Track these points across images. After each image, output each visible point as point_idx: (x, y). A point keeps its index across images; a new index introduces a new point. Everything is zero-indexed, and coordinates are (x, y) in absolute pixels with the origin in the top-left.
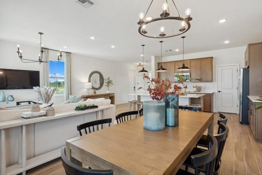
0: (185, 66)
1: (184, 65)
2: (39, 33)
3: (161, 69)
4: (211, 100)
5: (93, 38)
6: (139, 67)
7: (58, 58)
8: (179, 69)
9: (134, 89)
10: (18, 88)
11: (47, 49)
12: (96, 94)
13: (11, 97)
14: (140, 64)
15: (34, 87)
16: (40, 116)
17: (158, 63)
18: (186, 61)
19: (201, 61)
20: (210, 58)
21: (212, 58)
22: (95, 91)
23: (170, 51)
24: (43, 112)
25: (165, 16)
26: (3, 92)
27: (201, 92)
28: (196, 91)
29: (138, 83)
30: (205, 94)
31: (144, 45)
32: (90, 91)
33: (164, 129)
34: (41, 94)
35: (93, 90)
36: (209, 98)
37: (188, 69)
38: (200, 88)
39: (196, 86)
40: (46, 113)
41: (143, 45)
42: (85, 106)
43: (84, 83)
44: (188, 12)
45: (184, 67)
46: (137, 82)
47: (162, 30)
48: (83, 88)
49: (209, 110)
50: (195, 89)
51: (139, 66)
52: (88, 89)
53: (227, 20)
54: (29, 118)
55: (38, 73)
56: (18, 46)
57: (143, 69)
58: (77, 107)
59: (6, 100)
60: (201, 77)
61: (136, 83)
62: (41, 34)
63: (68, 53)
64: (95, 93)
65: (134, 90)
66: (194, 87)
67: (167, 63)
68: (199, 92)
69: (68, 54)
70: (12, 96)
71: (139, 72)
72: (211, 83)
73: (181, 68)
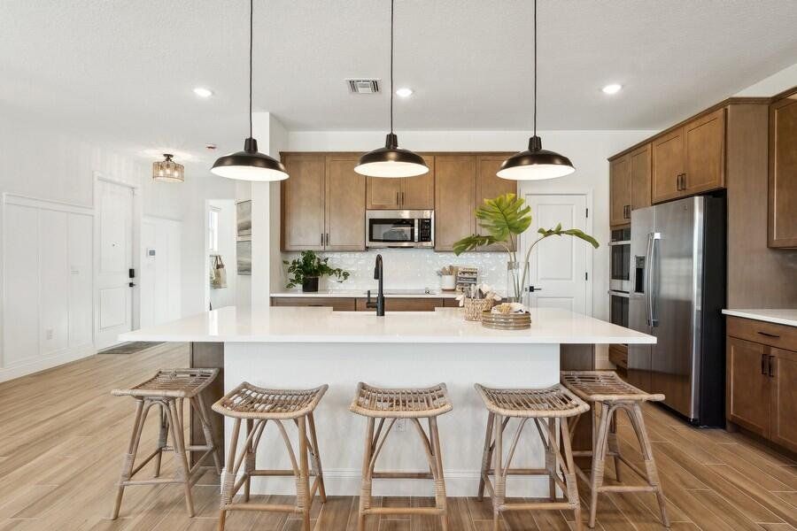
6: (161, 173)
9: (130, 280)
14: (169, 157)
17: (282, 154)
19: (479, 164)
28: (454, 291)
29: (152, 253)
38: (474, 276)
46: (145, 246)
51: (159, 166)
61: (143, 254)
65: (131, 285)
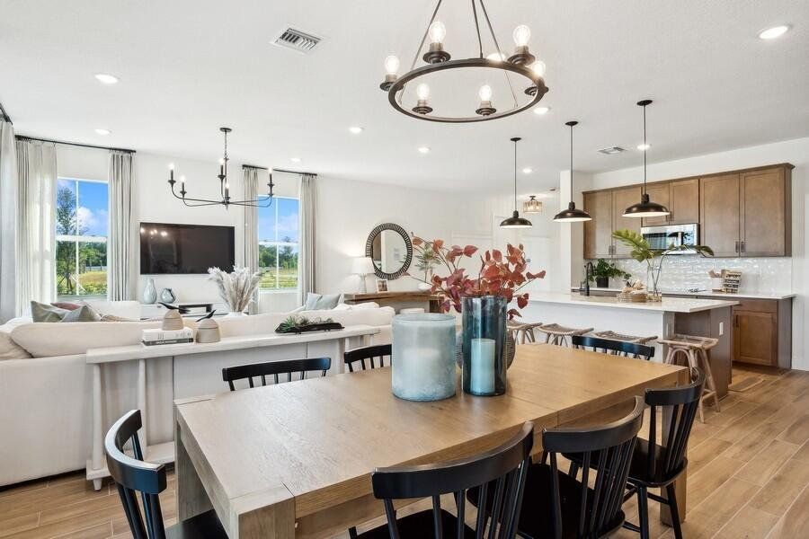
0: (652, 201)
1: (646, 198)
2: (221, 129)
3: (569, 214)
4: (776, 325)
5: (356, 130)
6: (529, 208)
7: (269, 192)
8: (629, 211)
10: (192, 272)
11: (254, 167)
12: (388, 291)
13: (168, 293)
14: (533, 197)
15: (210, 270)
16: (179, 341)
17: (583, 193)
18: (685, 182)
19: (742, 180)
20: (777, 170)
21: (788, 168)
22: (383, 282)
23: (617, 151)
24: (188, 331)
25: (439, 61)
26: (152, 281)
27: (742, 292)
28: (721, 291)
29: (529, 261)
30: (737, 302)
31: (519, 139)
32: (368, 281)
33: (442, 400)
34: (222, 287)
35: (377, 280)
36: (769, 316)
37: (661, 211)
38: (738, 278)
39: (723, 271)
40: (198, 335)
41: (515, 140)
42: (305, 322)
43: (352, 258)
44: (522, 38)
45: (646, 206)
47: (486, 95)
48: (350, 274)
49: (767, 362)
50: (718, 284)
51: (528, 204)
52: (363, 277)
53: (791, 26)
54: (154, 343)
55: (231, 230)
56: (172, 166)
57: (516, 214)
58: (282, 325)
59: (157, 301)
60: (742, 240)
62: (226, 130)
63: (309, 176)
64: (384, 287)
66: (713, 275)
67: (614, 193)
68: (733, 292)
69: (307, 177)
70: (170, 291)
71: (502, 224)
72: (782, 261)
73: (634, 209)
